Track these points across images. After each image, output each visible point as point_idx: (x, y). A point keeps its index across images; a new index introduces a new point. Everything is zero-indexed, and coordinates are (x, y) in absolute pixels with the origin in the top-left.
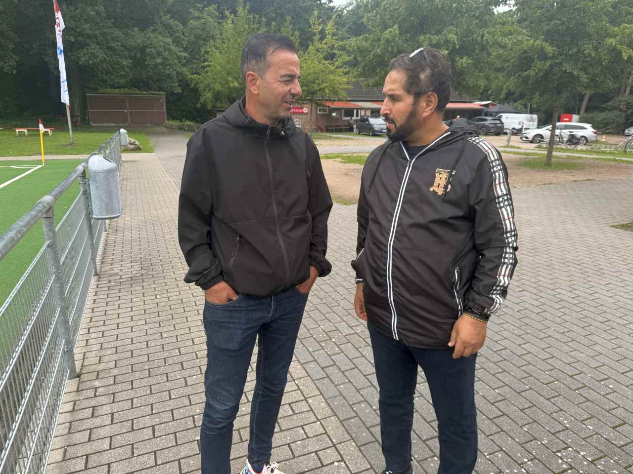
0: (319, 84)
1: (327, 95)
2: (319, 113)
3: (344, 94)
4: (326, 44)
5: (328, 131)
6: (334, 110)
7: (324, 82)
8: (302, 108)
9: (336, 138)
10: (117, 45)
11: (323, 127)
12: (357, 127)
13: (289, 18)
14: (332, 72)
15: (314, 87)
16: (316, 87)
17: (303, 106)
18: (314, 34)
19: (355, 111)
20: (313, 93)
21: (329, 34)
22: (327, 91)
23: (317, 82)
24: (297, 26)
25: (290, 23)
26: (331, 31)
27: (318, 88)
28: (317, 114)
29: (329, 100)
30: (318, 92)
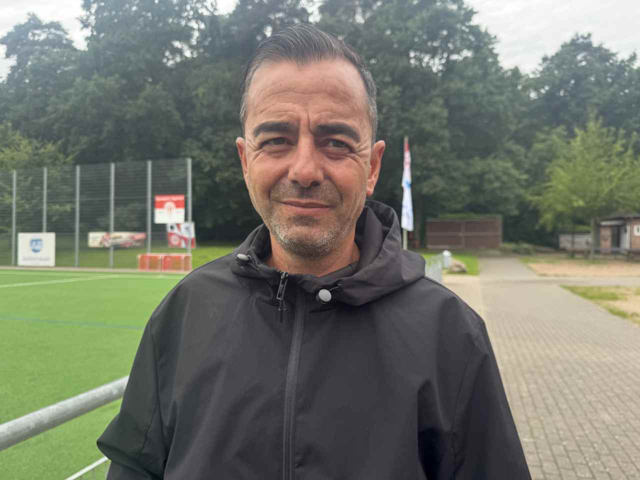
10: (458, 175)
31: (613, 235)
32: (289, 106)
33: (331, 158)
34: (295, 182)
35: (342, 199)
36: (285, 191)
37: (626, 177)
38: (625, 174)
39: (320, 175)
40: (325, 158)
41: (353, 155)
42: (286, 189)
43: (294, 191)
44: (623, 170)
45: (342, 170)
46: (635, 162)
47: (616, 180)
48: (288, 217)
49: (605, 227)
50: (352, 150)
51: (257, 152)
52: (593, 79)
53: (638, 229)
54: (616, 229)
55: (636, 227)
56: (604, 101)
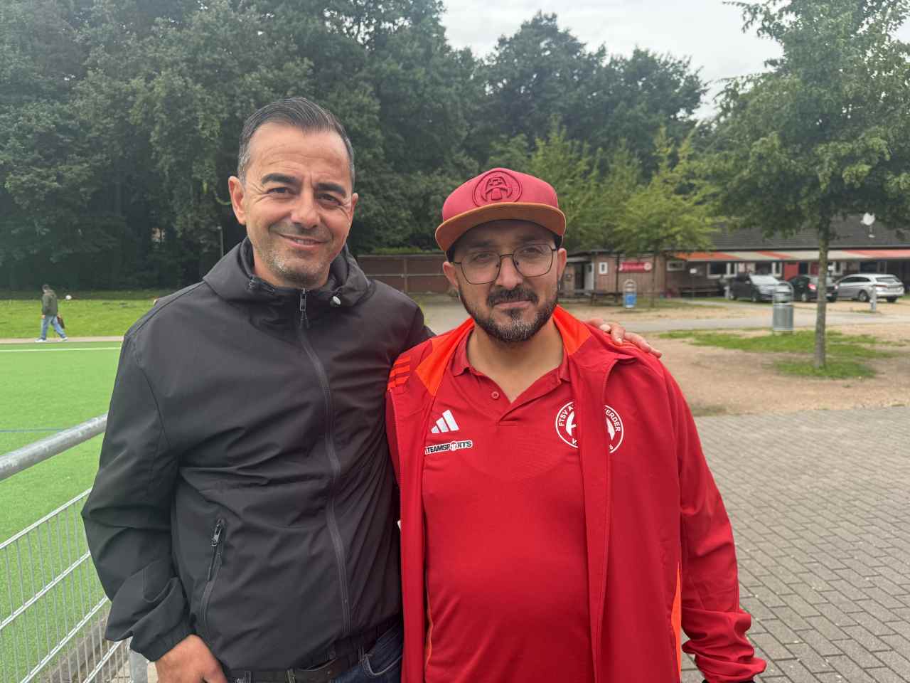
0: (666, 229)
1: (679, 244)
2: (669, 269)
3: (707, 241)
4: (679, 172)
5: (683, 295)
6: (693, 265)
7: (676, 226)
8: (643, 264)
9: (694, 307)
10: (396, 194)
11: (676, 290)
12: (731, 290)
13: (623, 140)
14: (687, 211)
15: (658, 233)
16: (662, 233)
17: (642, 260)
18: (661, 160)
19: (729, 266)
20: (658, 242)
21: (684, 157)
22: (679, 238)
23: (664, 225)
24: (637, 152)
25: (627, 147)
26: (686, 154)
27: (665, 235)
28: (666, 272)
29: (684, 251)
30: (665, 240)
31: (576, 274)
32: (295, 164)
33: (324, 207)
34: (297, 224)
36: (286, 229)
37: (591, 203)
39: (319, 221)
41: (342, 207)
43: (295, 230)
44: (588, 195)
45: (334, 217)
48: (287, 248)
50: (340, 203)
52: (558, 75)
53: (603, 266)
54: (580, 266)
55: (601, 264)
56: (569, 104)
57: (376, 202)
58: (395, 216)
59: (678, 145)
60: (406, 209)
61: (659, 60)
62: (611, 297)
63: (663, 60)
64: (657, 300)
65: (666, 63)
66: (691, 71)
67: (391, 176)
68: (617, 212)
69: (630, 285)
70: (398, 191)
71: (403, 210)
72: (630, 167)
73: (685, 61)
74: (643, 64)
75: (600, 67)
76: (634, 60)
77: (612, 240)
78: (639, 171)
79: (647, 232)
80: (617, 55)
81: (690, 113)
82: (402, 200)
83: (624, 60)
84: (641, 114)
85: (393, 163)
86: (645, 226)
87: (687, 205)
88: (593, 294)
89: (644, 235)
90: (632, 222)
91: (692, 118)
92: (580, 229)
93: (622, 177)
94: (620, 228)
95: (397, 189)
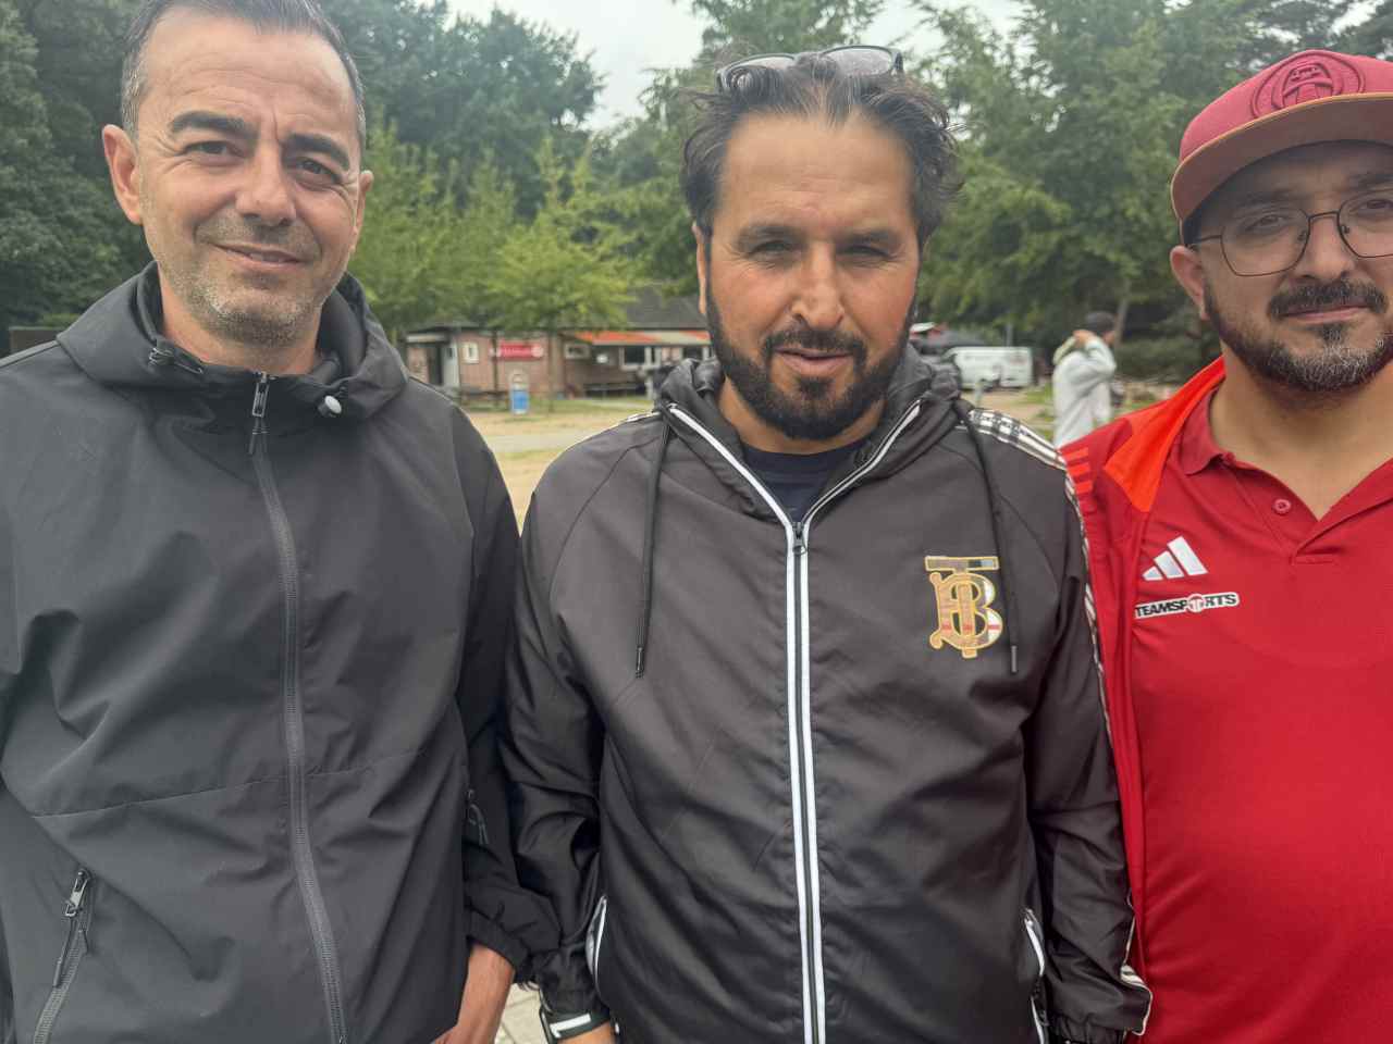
0: (563, 295)
1: (584, 318)
2: (568, 356)
3: (620, 315)
4: (575, 207)
5: (590, 394)
6: (602, 349)
7: (576, 290)
8: (528, 346)
10: (83, 214)
11: (579, 387)
12: (654, 386)
13: (489, 153)
14: (590, 269)
15: (552, 301)
16: (558, 300)
17: (531, 341)
18: (548, 187)
19: (648, 352)
20: (553, 313)
21: (580, 186)
22: (582, 308)
23: (559, 289)
24: (509, 171)
25: (493, 164)
26: (583, 181)
27: (562, 303)
28: (565, 361)
29: (590, 329)
30: (563, 312)
31: (429, 361)
32: (241, 94)
33: (304, 186)
34: (249, 216)
35: (322, 251)
36: (228, 229)
37: (447, 247)
38: (443, 243)
39: (292, 211)
40: (297, 186)
41: (340, 188)
42: (231, 226)
43: (248, 231)
44: (440, 235)
45: (324, 207)
46: (459, 221)
47: (429, 251)
48: (231, 271)
49: (413, 344)
50: (337, 180)
51: (178, 159)
52: (371, 34)
53: (470, 350)
54: (433, 349)
55: (466, 347)
56: (394, 86)
57: (41, 227)
58: (85, 255)
59: (571, 166)
60: (107, 244)
61: (532, 30)
62: (488, 397)
63: (537, 31)
64: (555, 402)
65: (541, 38)
66: (579, 54)
67: (70, 181)
68: (487, 264)
69: (518, 379)
70: (89, 210)
71: (100, 245)
72: (501, 195)
73: (570, 38)
74: (506, 35)
75: (440, 31)
76: (493, 27)
77: (482, 309)
78: (514, 202)
79: (536, 299)
80: (467, 15)
81: (580, 118)
82: (97, 227)
83: (478, 25)
84: (508, 114)
85: (72, 159)
86: (532, 288)
87: (591, 259)
88: (461, 393)
89: (531, 303)
90: (512, 280)
91: (584, 127)
92: (431, 289)
93: (491, 211)
94: (495, 290)
95: (85, 204)
